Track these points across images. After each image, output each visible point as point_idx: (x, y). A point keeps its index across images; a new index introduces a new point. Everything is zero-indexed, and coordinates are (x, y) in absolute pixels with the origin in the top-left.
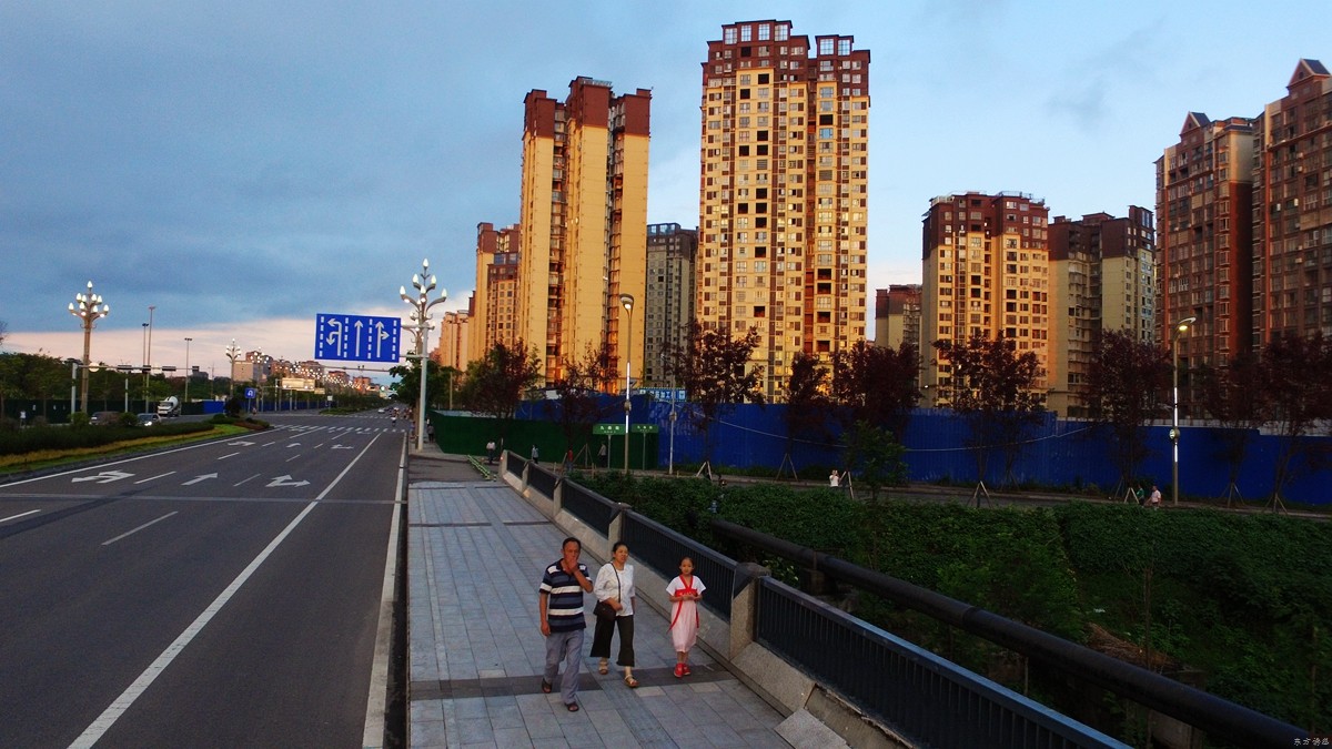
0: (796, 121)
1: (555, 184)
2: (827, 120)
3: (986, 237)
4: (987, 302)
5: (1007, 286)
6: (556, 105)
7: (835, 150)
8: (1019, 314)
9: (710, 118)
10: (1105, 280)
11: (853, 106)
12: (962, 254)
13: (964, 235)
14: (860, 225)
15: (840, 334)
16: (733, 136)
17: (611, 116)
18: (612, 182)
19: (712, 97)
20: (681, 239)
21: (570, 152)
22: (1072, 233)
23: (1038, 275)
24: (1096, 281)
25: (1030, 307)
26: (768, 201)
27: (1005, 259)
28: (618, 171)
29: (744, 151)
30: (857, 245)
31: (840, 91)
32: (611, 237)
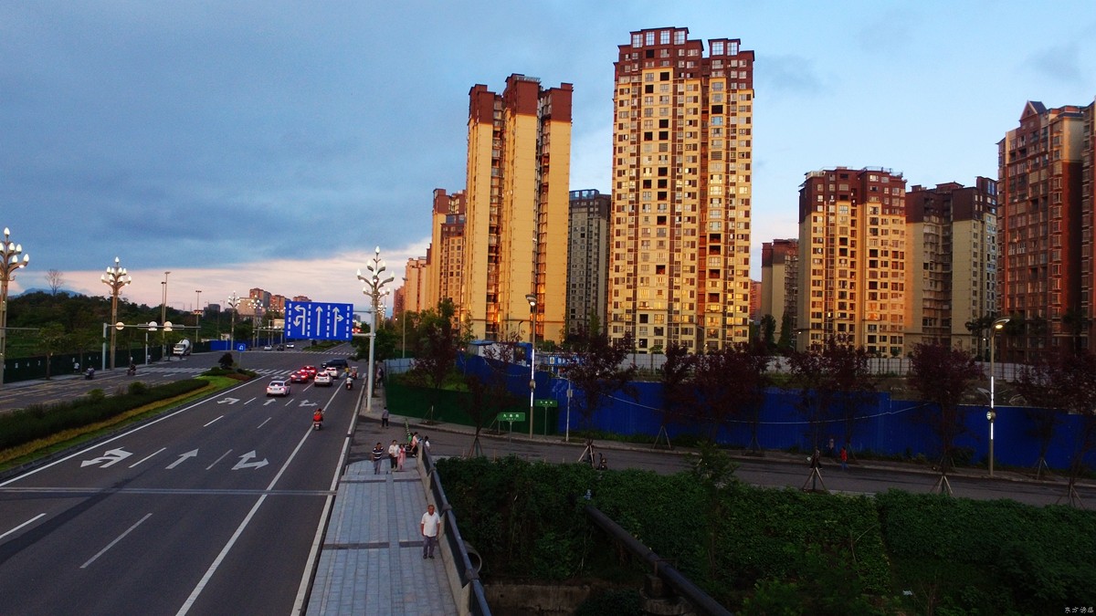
0: (692, 111)
1: (494, 162)
2: (717, 110)
3: (853, 205)
4: (853, 260)
5: (869, 247)
6: (495, 97)
7: (725, 135)
8: (879, 269)
9: (620, 109)
10: (955, 239)
11: (739, 97)
12: (832, 219)
13: (833, 204)
14: (746, 197)
15: (728, 288)
16: (639, 124)
17: (540, 106)
18: (540, 160)
19: (622, 92)
20: (600, 202)
21: (506, 136)
22: (926, 200)
23: (897, 237)
24: (948, 240)
25: (890, 264)
26: (668, 178)
27: (868, 223)
28: (545, 151)
29: (649, 136)
30: (742, 214)
31: (728, 86)
32: (539, 205)
